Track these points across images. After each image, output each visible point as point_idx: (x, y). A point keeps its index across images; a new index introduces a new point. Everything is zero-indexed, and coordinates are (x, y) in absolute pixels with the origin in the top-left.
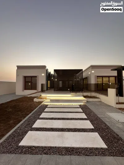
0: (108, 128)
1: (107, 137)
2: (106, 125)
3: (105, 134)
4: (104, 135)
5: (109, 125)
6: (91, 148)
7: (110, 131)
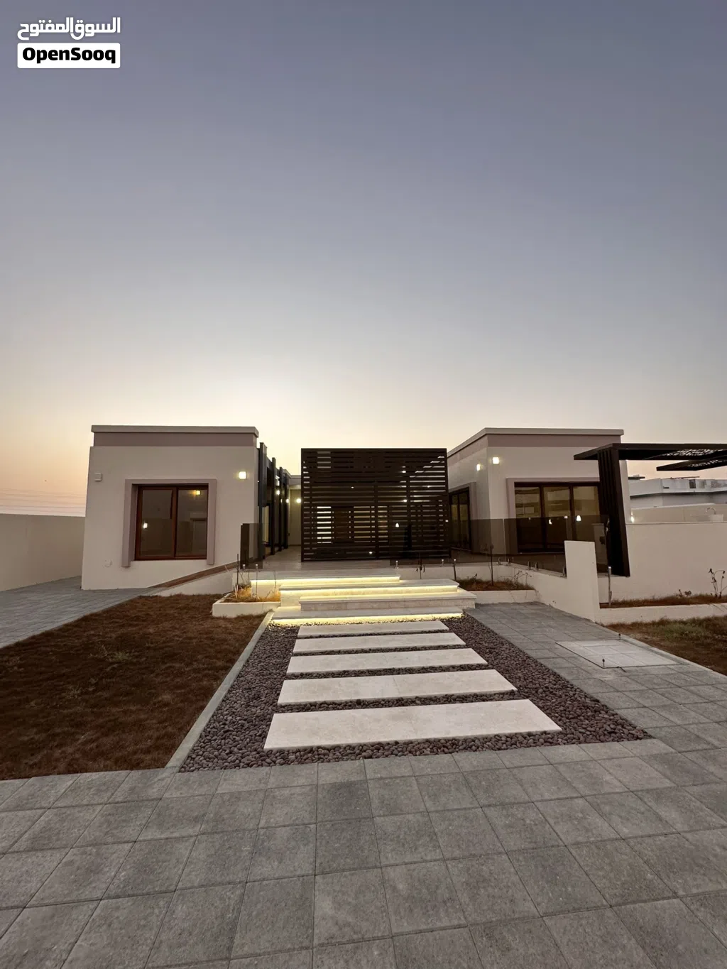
0: (566, 685)
1: (562, 708)
2: (558, 677)
3: (554, 700)
4: (553, 703)
5: (568, 678)
6: (510, 734)
7: (571, 693)
